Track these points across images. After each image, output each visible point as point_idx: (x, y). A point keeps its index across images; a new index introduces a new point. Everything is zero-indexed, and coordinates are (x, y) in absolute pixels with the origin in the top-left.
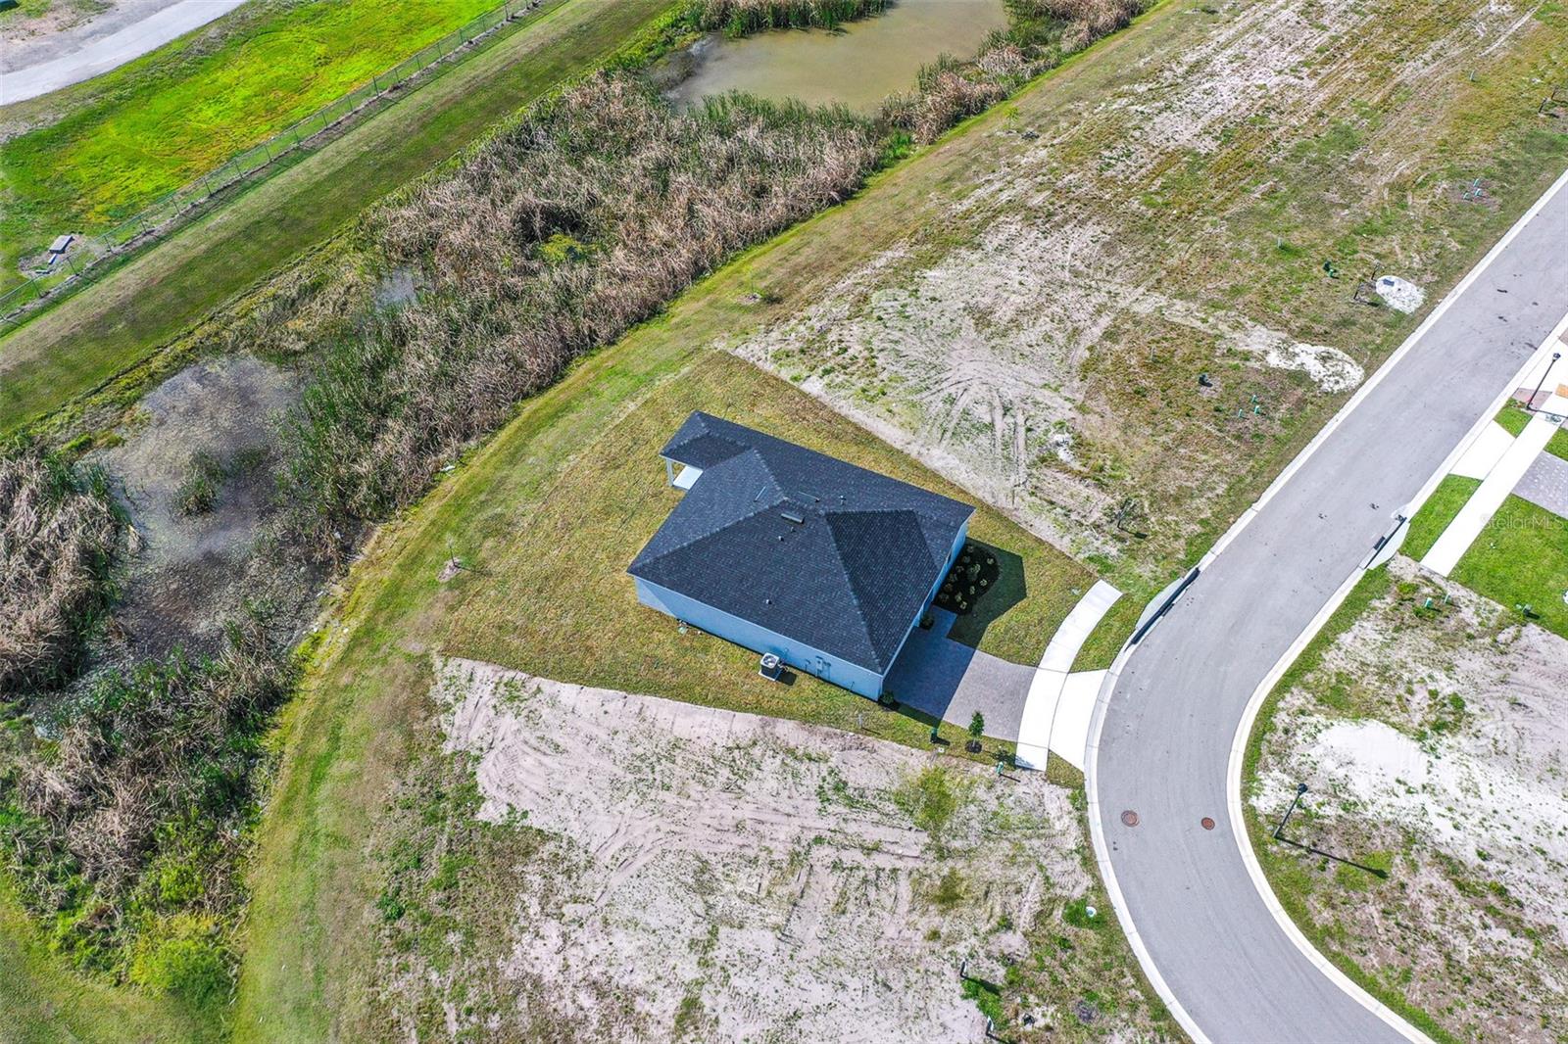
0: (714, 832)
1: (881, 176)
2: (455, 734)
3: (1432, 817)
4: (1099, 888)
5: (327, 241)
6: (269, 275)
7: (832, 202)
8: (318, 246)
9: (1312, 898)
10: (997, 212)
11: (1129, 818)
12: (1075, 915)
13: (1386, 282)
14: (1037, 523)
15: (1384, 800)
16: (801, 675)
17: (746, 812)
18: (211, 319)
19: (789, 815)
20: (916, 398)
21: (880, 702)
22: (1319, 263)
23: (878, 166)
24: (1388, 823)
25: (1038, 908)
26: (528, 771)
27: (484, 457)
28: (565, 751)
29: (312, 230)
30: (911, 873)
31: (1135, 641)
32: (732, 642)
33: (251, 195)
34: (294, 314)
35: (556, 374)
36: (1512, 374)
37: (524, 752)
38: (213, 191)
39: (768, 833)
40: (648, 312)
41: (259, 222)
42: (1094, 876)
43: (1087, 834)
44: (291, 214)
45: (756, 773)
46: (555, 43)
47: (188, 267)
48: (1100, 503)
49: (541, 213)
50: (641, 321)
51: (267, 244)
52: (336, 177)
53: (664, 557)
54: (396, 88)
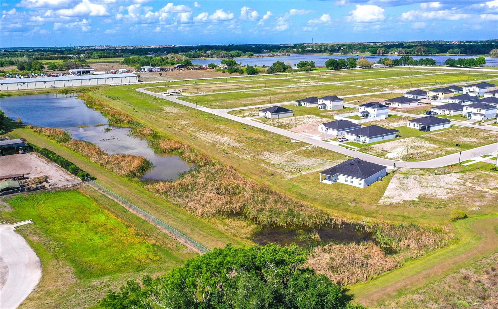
16: (382, 179)
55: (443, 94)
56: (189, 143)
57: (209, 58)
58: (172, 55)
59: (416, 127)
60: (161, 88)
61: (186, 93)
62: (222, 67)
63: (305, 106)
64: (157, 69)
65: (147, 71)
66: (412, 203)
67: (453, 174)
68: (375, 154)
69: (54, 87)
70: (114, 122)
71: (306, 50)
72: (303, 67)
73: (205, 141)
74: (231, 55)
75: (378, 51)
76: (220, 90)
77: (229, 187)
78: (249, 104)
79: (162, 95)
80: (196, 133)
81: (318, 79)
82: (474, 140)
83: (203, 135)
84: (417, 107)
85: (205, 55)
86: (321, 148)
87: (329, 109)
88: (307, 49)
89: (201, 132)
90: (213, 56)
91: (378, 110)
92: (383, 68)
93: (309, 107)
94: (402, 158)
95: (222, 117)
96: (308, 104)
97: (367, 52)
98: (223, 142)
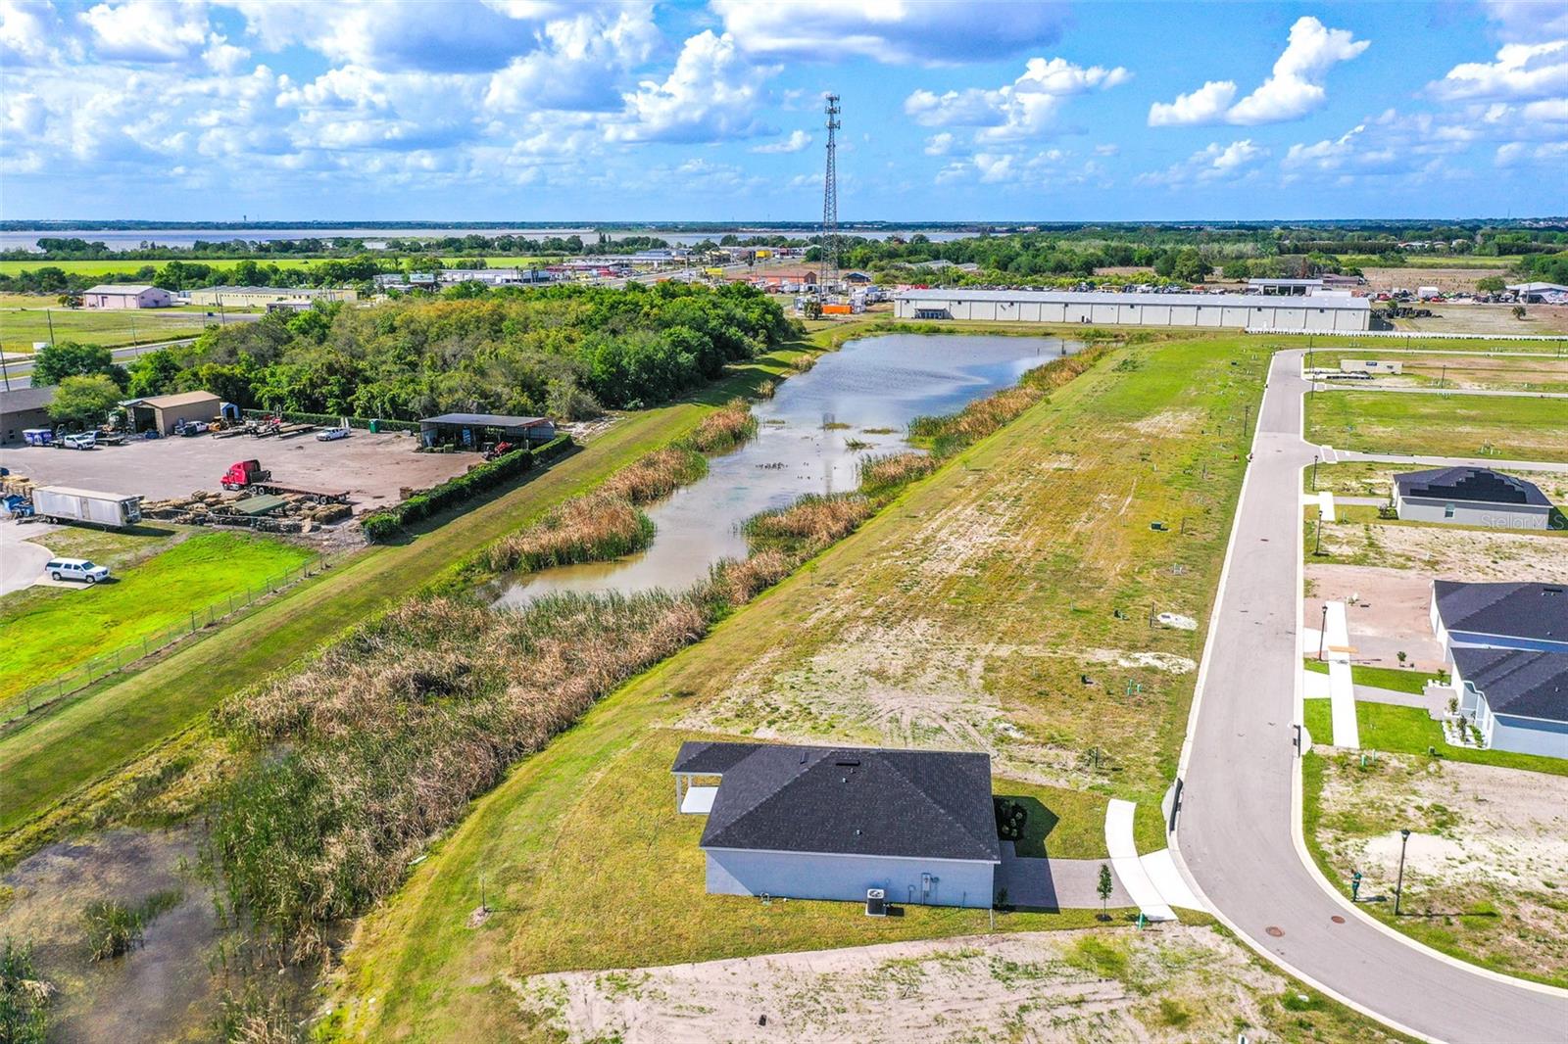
0: (917, 1030)
1: (719, 625)
2: (576, 1028)
3: (1492, 873)
4: (1294, 982)
5: (179, 733)
6: (122, 763)
7: (691, 642)
8: (171, 737)
9: (1461, 943)
10: (840, 624)
11: (1274, 931)
12: (1293, 1004)
13: (1164, 616)
14: (1029, 776)
15: (1450, 872)
16: (907, 908)
17: (936, 1008)
18: (64, 804)
19: (980, 999)
20: (864, 724)
21: (995, 908)
22: (1110, 614)
23: (714, 620)
24: (1467, 885)
25: (1258, 1007)
26: (682, 1035)
27: (455, 846)
28: (711, 1011)
29: (159, 725)
30: (1129, 1011)
31: (1172, 829)
32: (824, 900)
33: (78, 707)
34: (164, 789)
35: (499, 778)
36: (1293, 647)
37: (668, 1022)
38: (32, 708)
39: (971, 1018)
40: (564, 724)
41: (99, 723)
42: (1283, 976)
43: (1250, 950)
44: (134, 714)
45: (923, 978)
46: (362, 586)
47: (26, 763)
48: (1070, 758)
49: (414, 680)
50: (562, 731)
51: (112, 739)
52: (173, 684)
53: (734, 824)
54: (209, 625)
65: (1520, 299)
69: (1089, 322)
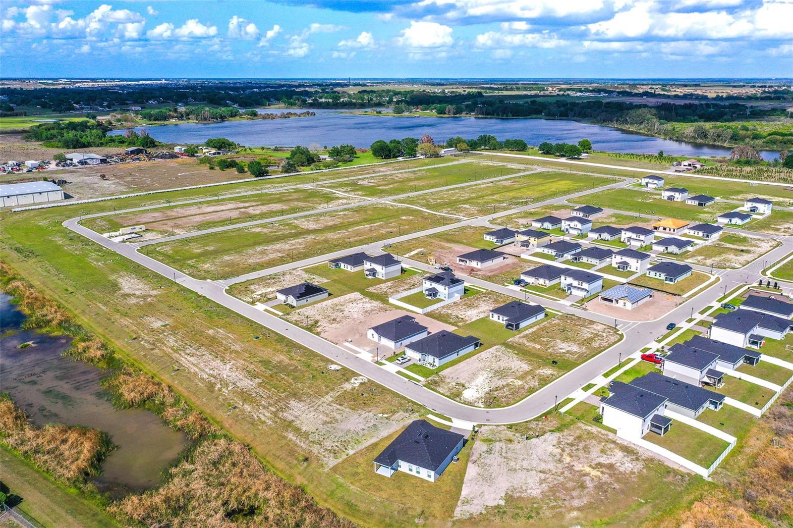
2: (480, 511)
26: (490, 497)
37: (484, 498)
55: (536, 239)
56: (169, 381)
57: (183, 120)
58: (119, 116)
59: (500, 321)
60: (108, 219)
61: (154, 233)
62: (207, 152)
63: (346, 269)
64: (94, 160)
65: (77, 164)
66: (496, 511)
67: (547, 435)
68: (448, 394)
70: (34, 325)
71: (340, 103)
72: (338, 155)
73: (196, 374)
74: (221, 115)
75: (447, 109)
76: (209, 223)
77: (244, 498)
78: (258, 264)
79: (112, 239)
80: (180, 354)
81: (362, 188)
82: (575, 348)
83: (192, 359)
84: (502, 265)
85: (175, 115)
86: (373, 382)
87: (380, 277)
88: (341, 100)
89: (188, 352)
90: (190, 117)
91: (449, 288)
92: (455, 156)
93: (352, 271)
94: (483, 400)
95: (218, 305)
96: (349, 267)
97: (431, 110)
98: (225, 376)
